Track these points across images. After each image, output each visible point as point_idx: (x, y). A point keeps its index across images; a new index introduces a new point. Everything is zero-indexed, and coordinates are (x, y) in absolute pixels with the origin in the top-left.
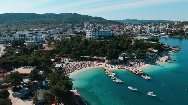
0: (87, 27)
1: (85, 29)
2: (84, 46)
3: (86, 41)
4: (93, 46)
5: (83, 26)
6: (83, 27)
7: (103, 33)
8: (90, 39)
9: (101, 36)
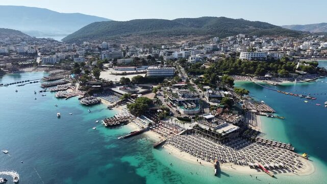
0: (240, 42)
1: (237, 45)
2: (238, 65)
3: (240, 61)
4: (246, 66)
5: (234, 41)
6: (235, 43)
7: (256, 55)
8: (244, 59)
9: (255, 58)
